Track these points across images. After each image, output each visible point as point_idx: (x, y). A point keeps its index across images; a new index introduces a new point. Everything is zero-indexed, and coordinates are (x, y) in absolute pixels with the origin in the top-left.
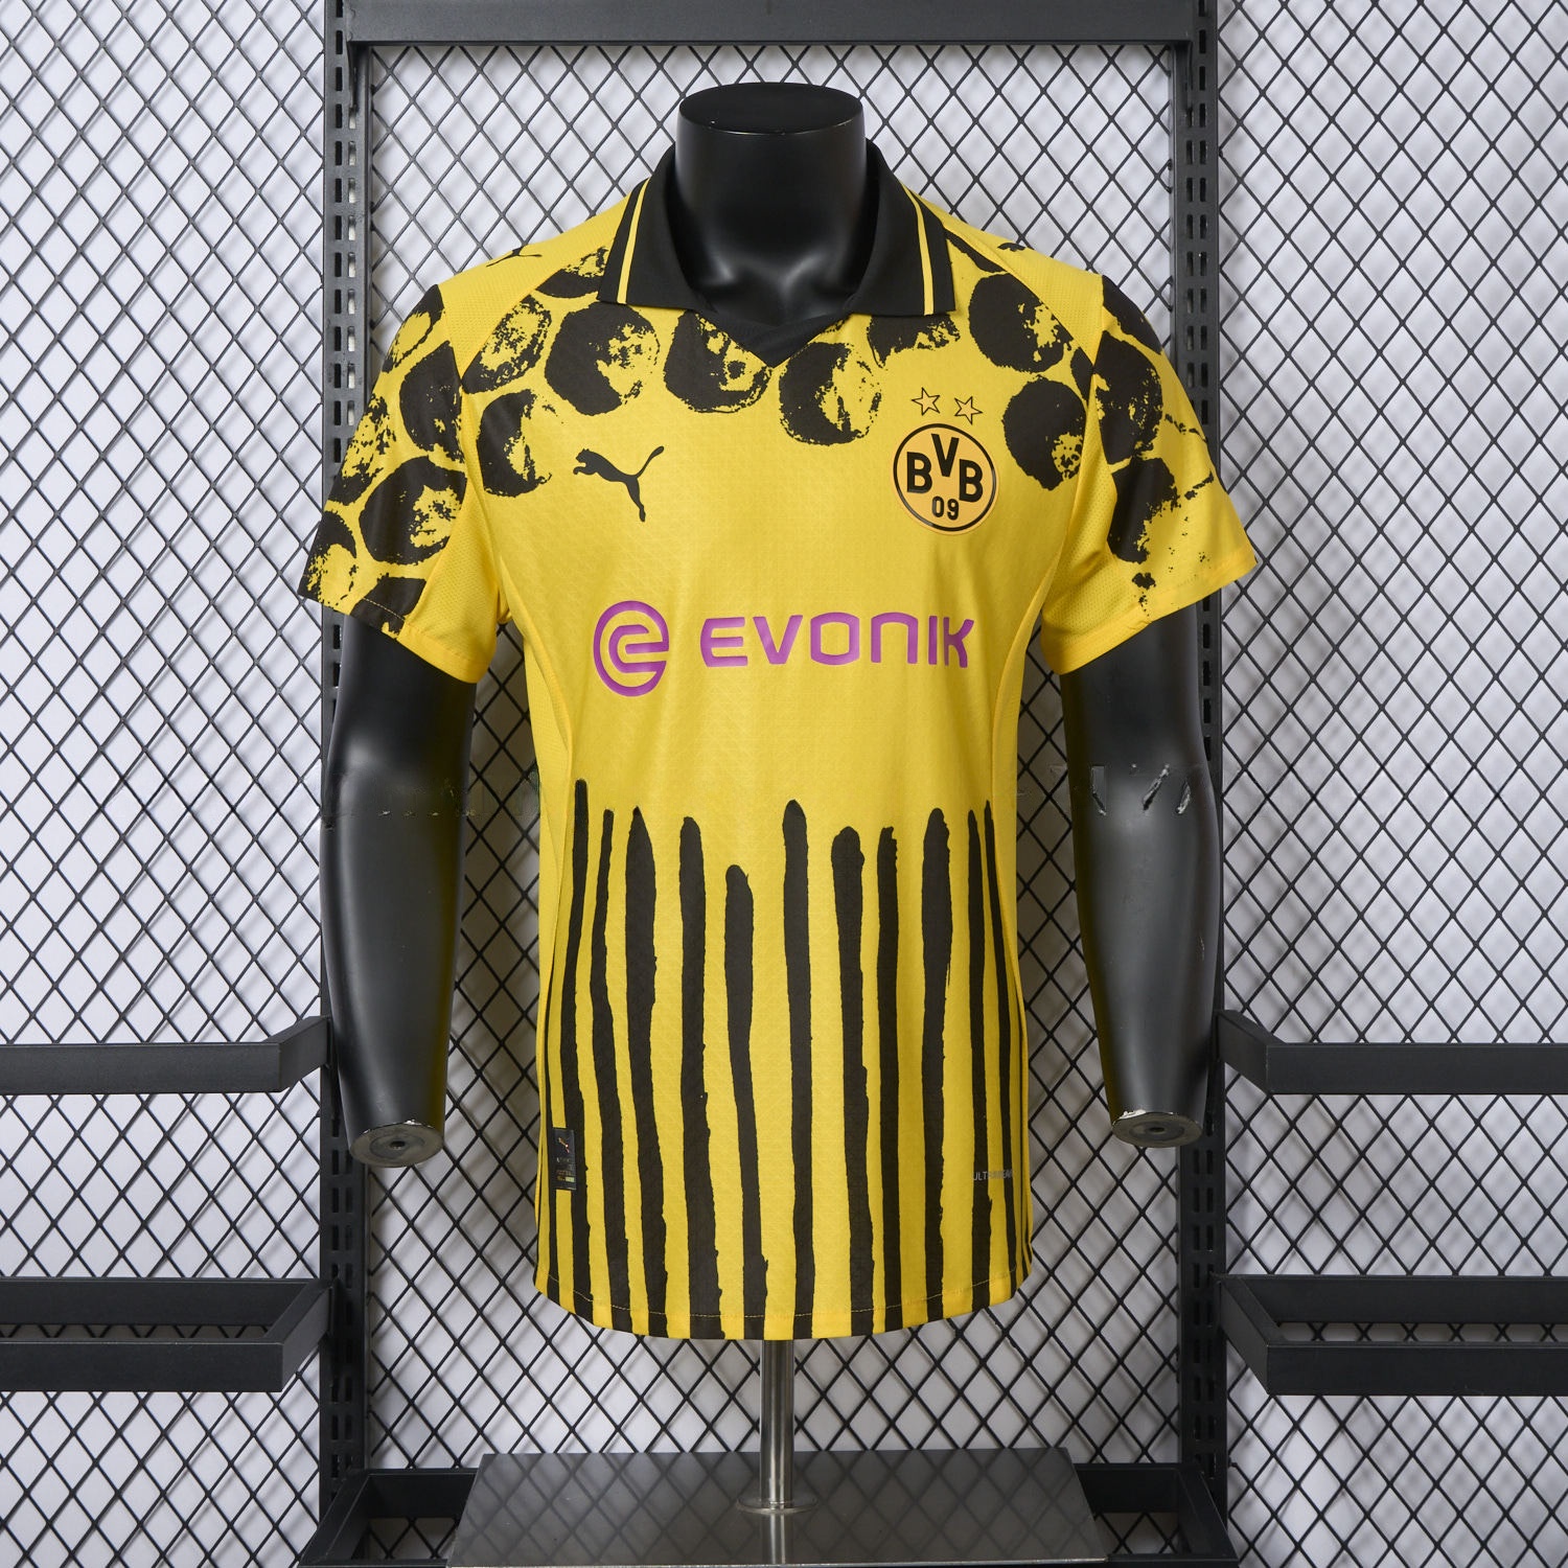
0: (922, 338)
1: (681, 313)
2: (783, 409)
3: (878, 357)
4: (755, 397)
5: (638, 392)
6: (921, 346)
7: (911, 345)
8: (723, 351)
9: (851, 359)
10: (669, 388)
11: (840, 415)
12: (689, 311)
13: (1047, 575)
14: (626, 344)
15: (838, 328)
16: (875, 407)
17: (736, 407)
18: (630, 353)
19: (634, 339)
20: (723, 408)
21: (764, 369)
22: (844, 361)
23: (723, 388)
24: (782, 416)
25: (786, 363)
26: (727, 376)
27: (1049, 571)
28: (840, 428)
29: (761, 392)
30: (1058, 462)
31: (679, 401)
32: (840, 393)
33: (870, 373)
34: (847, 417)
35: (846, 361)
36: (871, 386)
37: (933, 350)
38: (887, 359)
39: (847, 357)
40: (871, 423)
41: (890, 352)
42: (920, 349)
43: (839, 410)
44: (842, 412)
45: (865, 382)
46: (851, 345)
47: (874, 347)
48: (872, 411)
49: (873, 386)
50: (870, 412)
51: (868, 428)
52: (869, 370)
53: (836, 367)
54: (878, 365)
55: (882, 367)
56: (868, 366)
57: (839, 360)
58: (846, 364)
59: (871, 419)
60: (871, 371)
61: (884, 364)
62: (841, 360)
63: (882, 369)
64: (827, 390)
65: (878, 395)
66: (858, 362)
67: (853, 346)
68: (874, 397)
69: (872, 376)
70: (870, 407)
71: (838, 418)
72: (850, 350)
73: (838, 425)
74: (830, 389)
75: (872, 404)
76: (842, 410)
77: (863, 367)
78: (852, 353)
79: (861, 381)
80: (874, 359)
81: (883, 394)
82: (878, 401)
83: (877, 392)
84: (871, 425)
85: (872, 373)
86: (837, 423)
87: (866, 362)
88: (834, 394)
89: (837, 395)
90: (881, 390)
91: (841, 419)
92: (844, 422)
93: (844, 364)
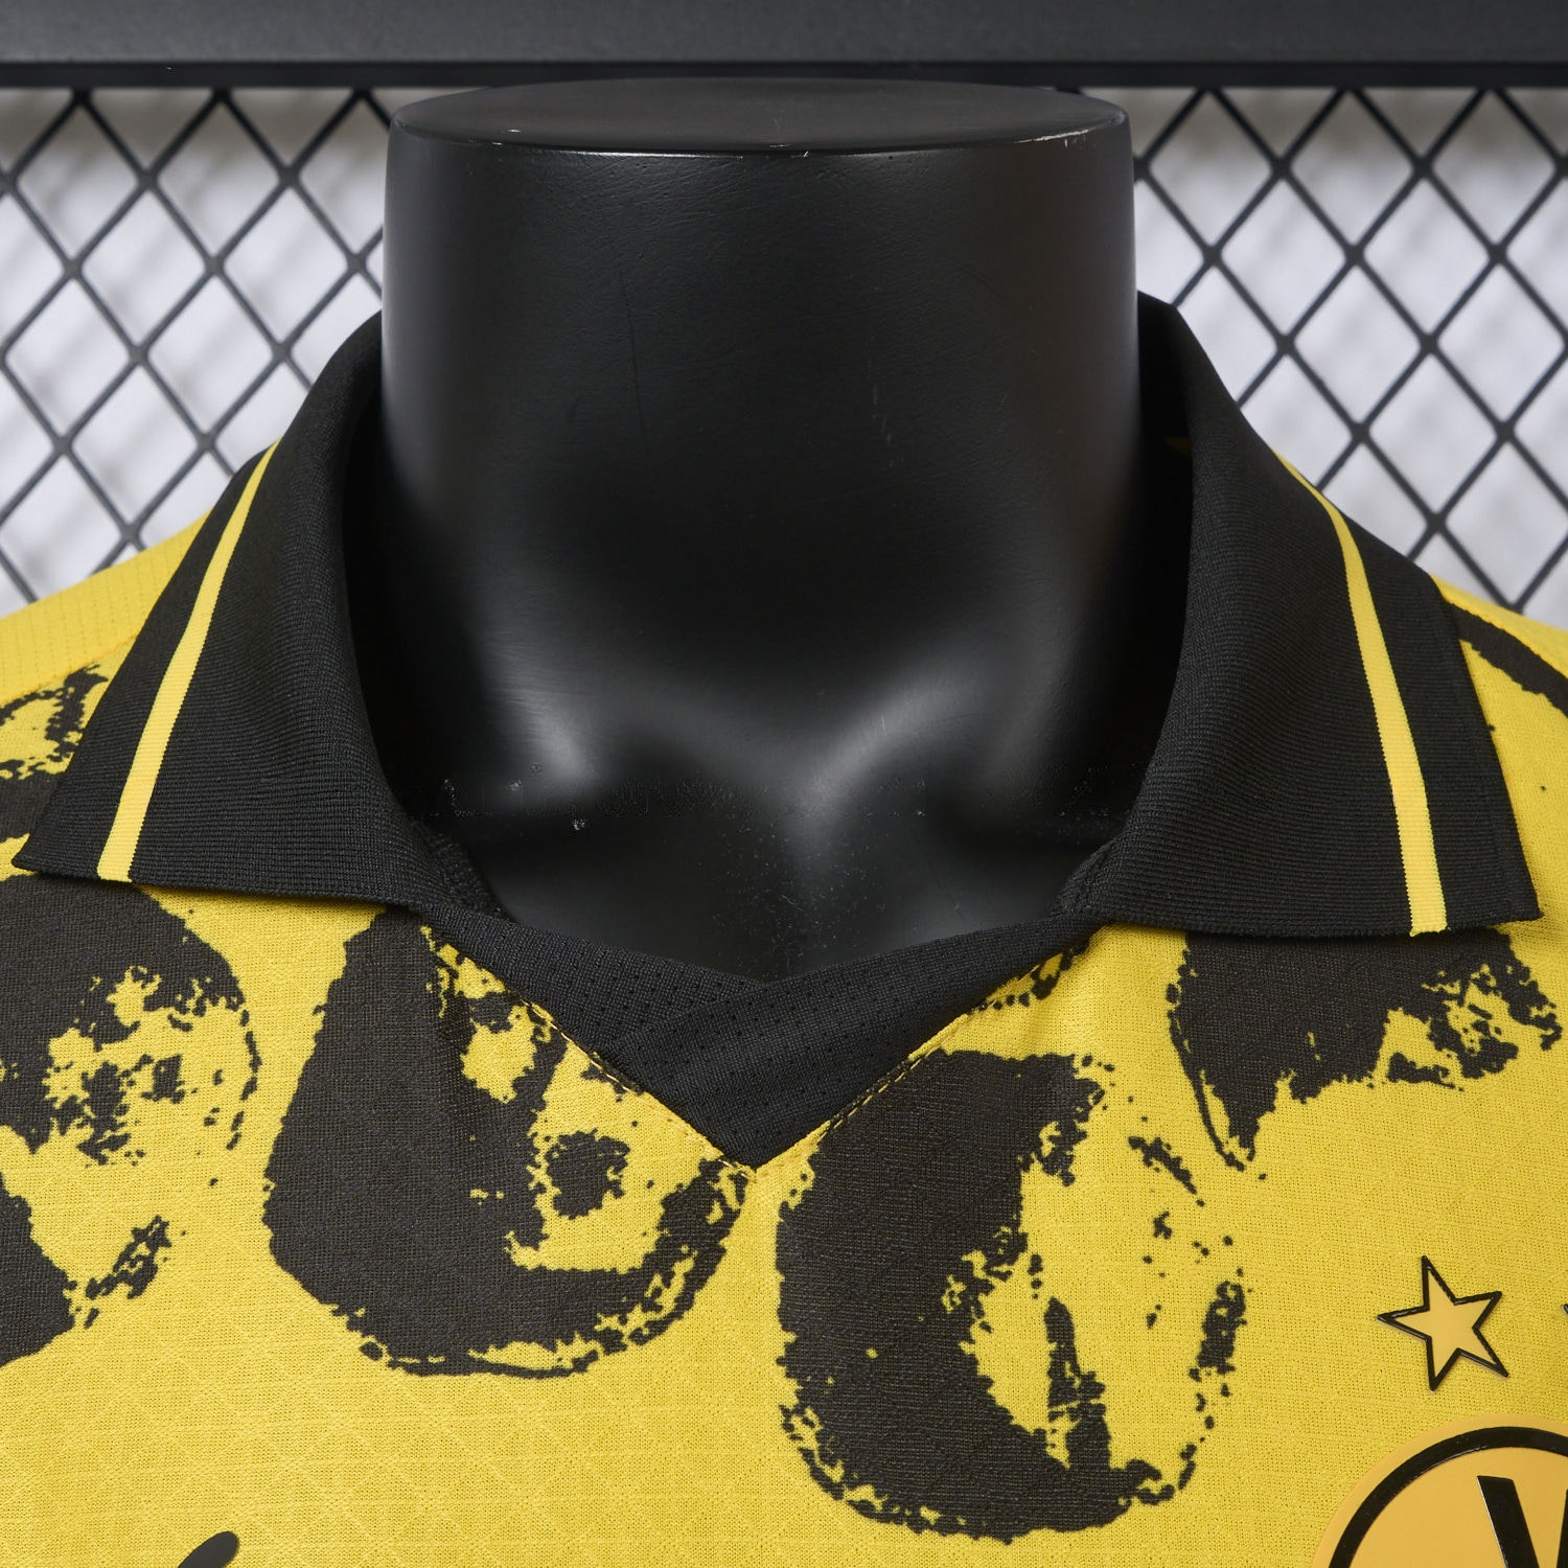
0: (1405, 1034)
1: (355, 924)
2: (792, 1362)
3: (1221, 1121)
4: (668, 1300)
5: (149, 1271)
6: (1403, 1069)
7: (1358, 1065)
8: (532, 1087)
9: (1104, 1131)
10: (285, 1253)
11: (1060, 1391)
12: (394, 914)
14: (120, 1054)
15: (1044, 989)
16: (1216, 1350)
17: (579, 1347)
18: (132, 1097)
19: (154, 1035)
20: (521, 1353)
21: (709, 1170)
22: (1071, 1136)
23: (524, 1257)
24: (788, 1391)
25: (808, 1145)
26: (544, 1204)
28: (1059, 1452)
29: (696, 1280)
31: (321, 1313)
32: (1055, 1284)
33: (1190, 1194)
34: (1093, 1402)
35: (1083, 1135)
36: (1196, 1253)
37: (1452, 1086)
38: (1257, 1128)
39: (1084, 1118)
40: (1202, 1431)
41: (1274, 1098)
42: (1400, 1082)
43: (1053, 1364)
44: (1069, 1374)
45: (1168, 1233)
46: (1100, 1064)
47: (1203, 1072)
48: (1203, 1373)
49: (1205, 1252)
50: (1194, 1374)
51: (1188, 1453)
52: (1183, 1176)
53: (1037, 1167)
54: (1221, 1157)
55: (1241, 1167)
56: (1179, 1160)
57: (1049, 1130)
58: (1079, 1149)
59: (1200, 1409)
60: (1194, 1181)
61: (1247, 1151)
62: (1058, 1134)
63: (1240, 1174)
64: (995, 1269)
65: (1231, 1294)
66: (1136, 1143)
67: (1109, 1068)
68: (1214, 1306)
69: (1200, 1208)
70: (1197, 1350)
71: (1050, 1406)
72: (1095, 1086)
73: (1050, 1439)
74: (1009, 1264)
75: (1203, 1336)
76: (1068, 1365)
77: (1156, 1163)
78: (1105, 1100)
79: (1151, 1228)
80: (1203, 1128)
81: (1250, 1291)
82: (1232, 1321)
83: (1227, 1283)
84: (1202, 1440)
85: (1201, 1193)
86: (1047, 1427)
87: (1171, 1143)
88: (1031, 1291)
89: (1045, 1294)
90: (1240, 1272)
91: (1062, 1407)
92: (1078, 1426)
93: (1071, 1149)
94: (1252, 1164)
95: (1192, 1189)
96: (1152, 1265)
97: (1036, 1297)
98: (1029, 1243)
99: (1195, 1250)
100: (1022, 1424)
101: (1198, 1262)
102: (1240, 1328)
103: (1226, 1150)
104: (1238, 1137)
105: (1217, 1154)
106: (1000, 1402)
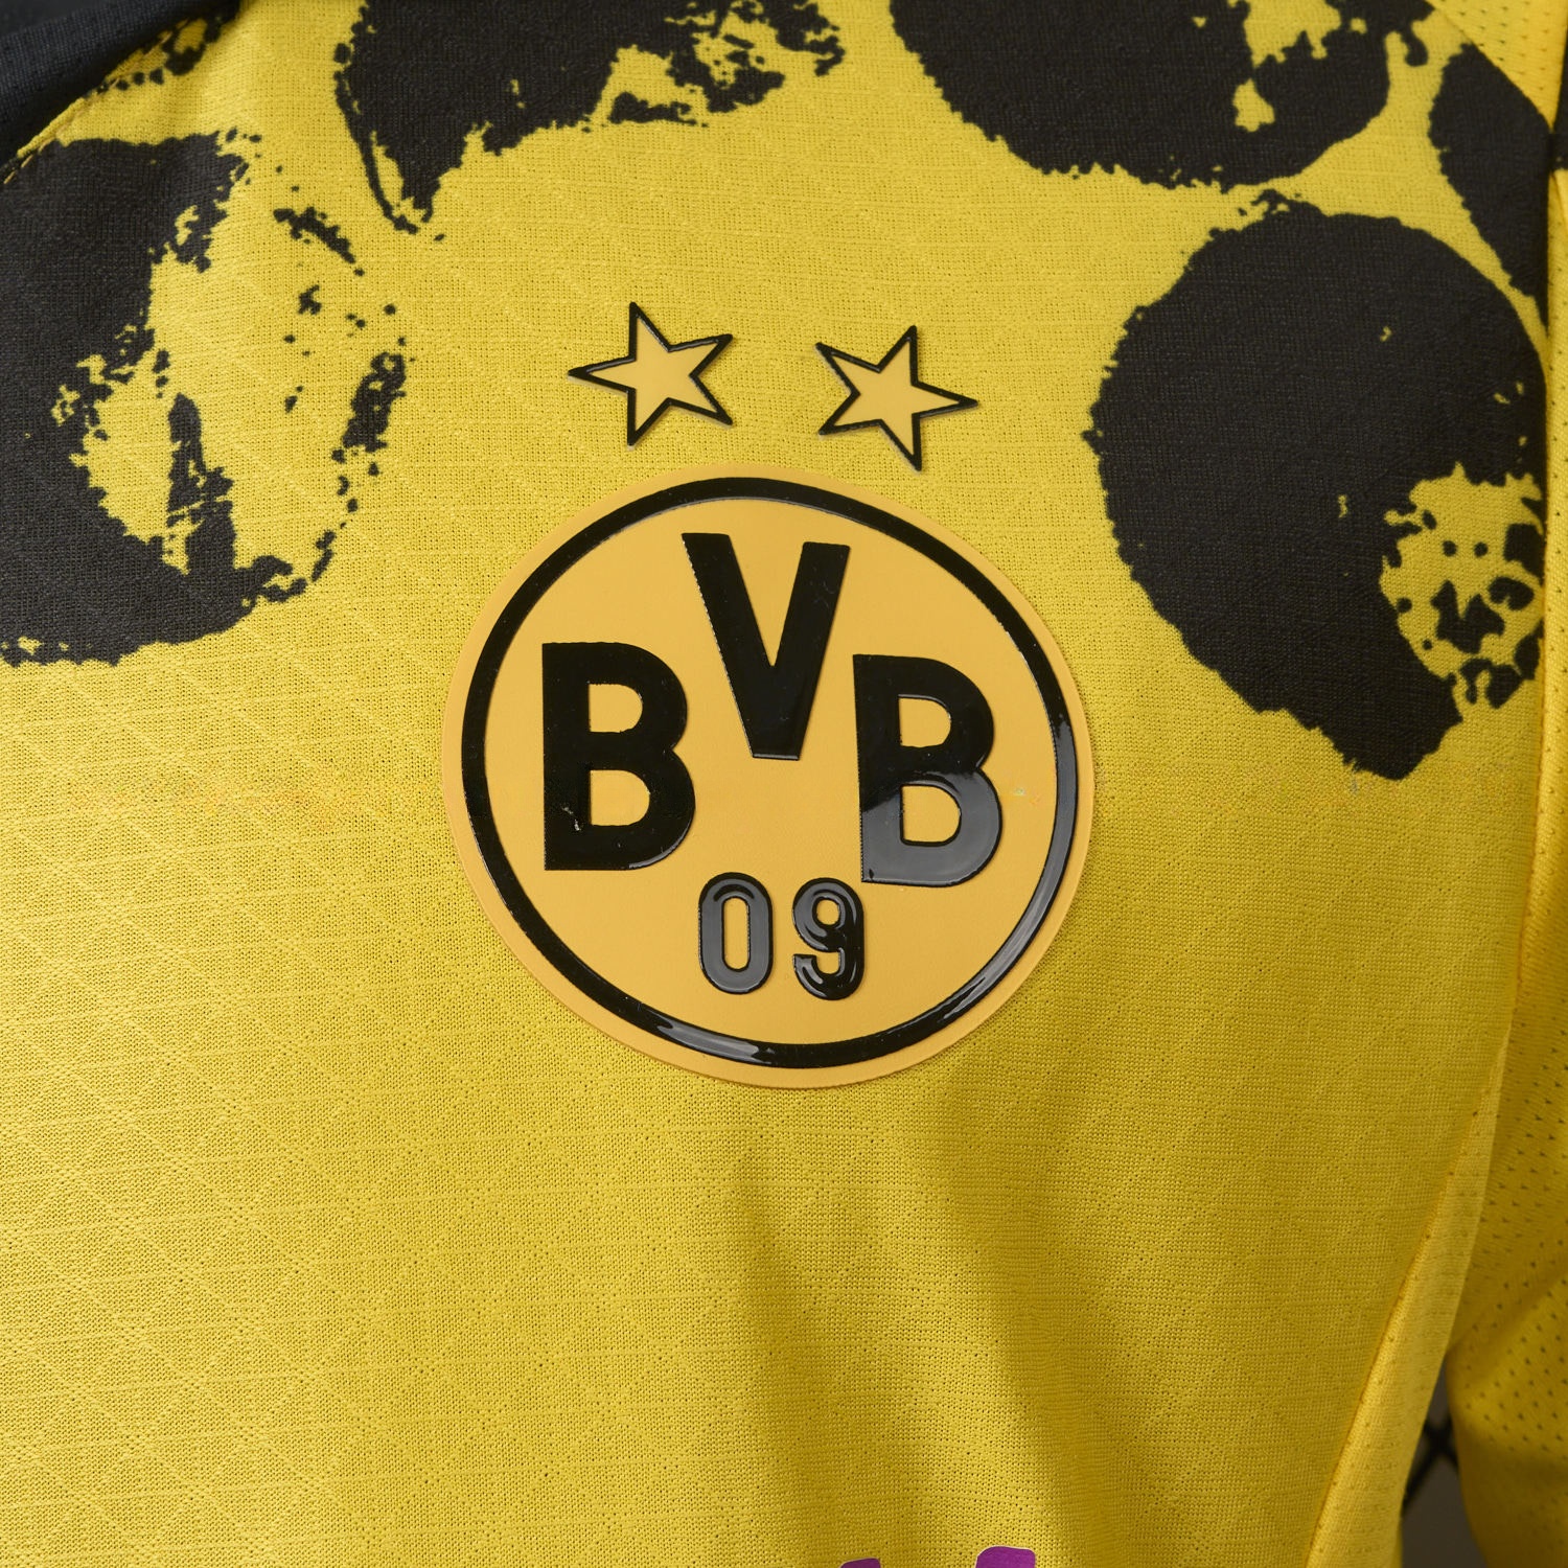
0: (636, 72)
3: (392, 183)
6: (629, 109)
7: (574, 111)
9: (248, 208)
11: (181, 493)
13: (1438, 1226)
16: (366, 428)
22: (211, 217)
27: (1447, 1204)
28: (177, 559)
30: (1418, 626)
32: (181, 380)
33: (346, 264)
34: (219, 499)
35: (222, 215)
36: (350, 326)
37: (692, 123)
38: (437, 186)
39: (224, 197)
40: (342, 514)
41: (462, 153)
42: (626, 123)
43: (175, 465)
44: (192, 472)
45: (316, 308)
46: (245, 136)
47: (374, 133)
48: (348, 453)
49: (361, 324)
50: (338, 456)
51: (325, 542)
52: (341, 246)
53: (170, 257)
54: (390, 222)
55: (413, 229)
56: (335, 229)
57: (189, 215)
58: (219, 231)
59: (342, 492)
60: (352, 250)
61: (422, 212)
62: (196, 218)
63: (411, 237)
64: (115, 371)
65: (389, 365)
66: (282, 215)
67: (256, 139)
68: (367, 380)
69: (358, 278)
70: (343, 428)
71: (169, 511)
72: (239, 160)
73: (167, 545)
74: (131, 365)
75: (350, 413)
76: (192, 464)
77: (305, 234)
78: (248, 174)
79: (296, 304)
80: (370, 192)
81: (412, 360)
82: (388, 395)
83: (385, 354)
84: (343, 525)
85: (360, 262)
86: (165, 532)
87: (326, 212)
88: (155, 391)
89: (170, 392)
90: (401, 341)
91: (184, 510)
92: (200, 530)
93: (209, 233)
94: (428, 225)
95: (350, 258)
96: (295, 344)
97: (160, 396)
98: (156, 340)
99: (349, 322)
100: (137, 533)
101: (350, 335)
102: (397, 400)
103: (396, 213)
104: (412, 199)
105: (384, 219)
106: (112, 514)
